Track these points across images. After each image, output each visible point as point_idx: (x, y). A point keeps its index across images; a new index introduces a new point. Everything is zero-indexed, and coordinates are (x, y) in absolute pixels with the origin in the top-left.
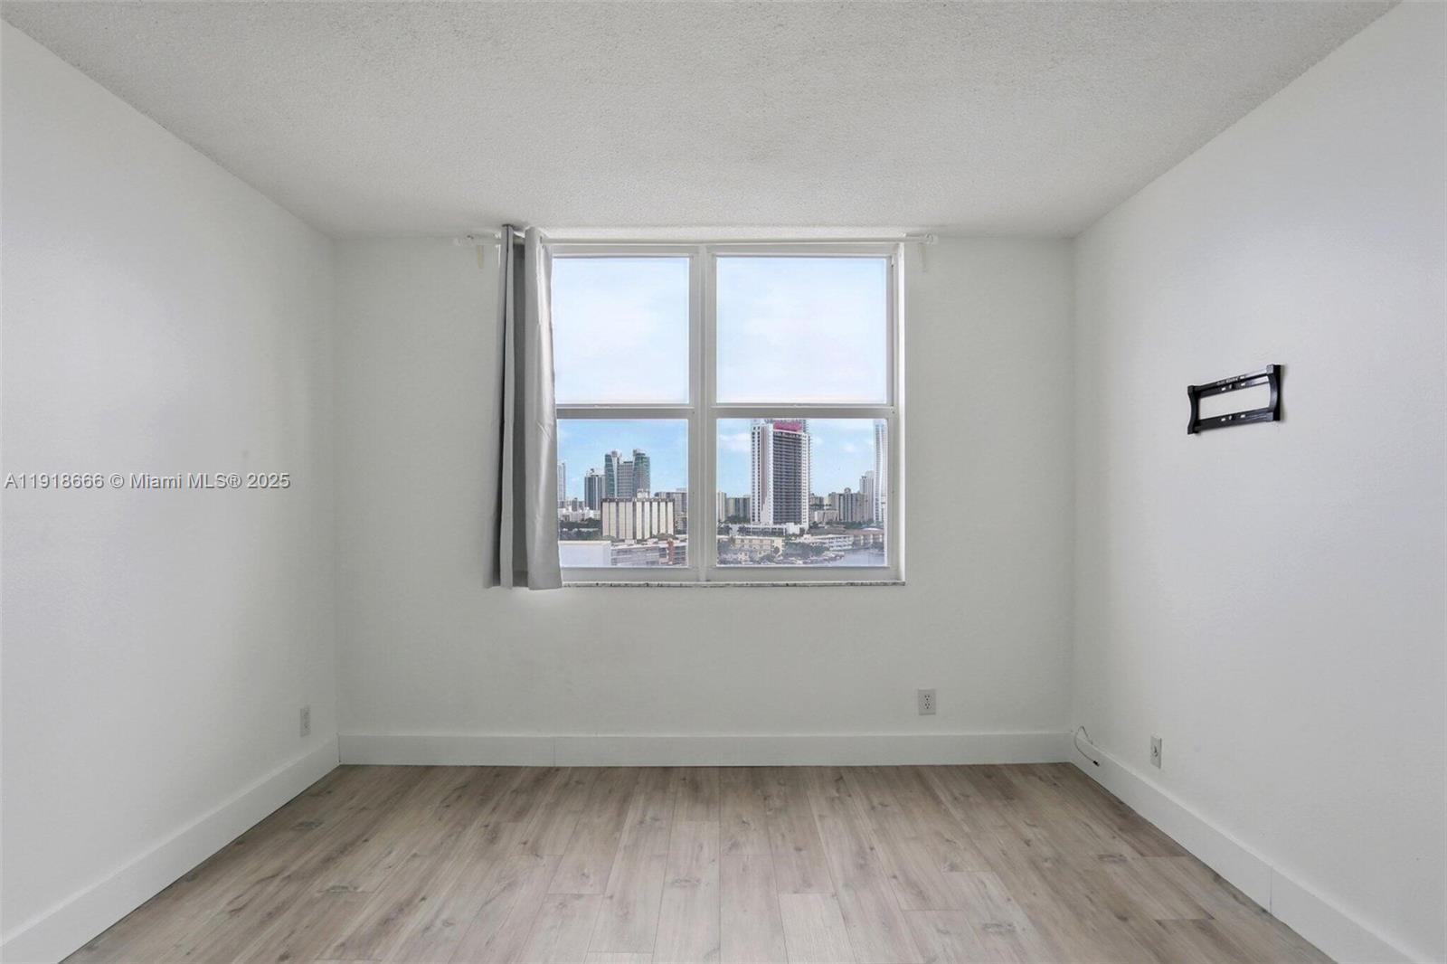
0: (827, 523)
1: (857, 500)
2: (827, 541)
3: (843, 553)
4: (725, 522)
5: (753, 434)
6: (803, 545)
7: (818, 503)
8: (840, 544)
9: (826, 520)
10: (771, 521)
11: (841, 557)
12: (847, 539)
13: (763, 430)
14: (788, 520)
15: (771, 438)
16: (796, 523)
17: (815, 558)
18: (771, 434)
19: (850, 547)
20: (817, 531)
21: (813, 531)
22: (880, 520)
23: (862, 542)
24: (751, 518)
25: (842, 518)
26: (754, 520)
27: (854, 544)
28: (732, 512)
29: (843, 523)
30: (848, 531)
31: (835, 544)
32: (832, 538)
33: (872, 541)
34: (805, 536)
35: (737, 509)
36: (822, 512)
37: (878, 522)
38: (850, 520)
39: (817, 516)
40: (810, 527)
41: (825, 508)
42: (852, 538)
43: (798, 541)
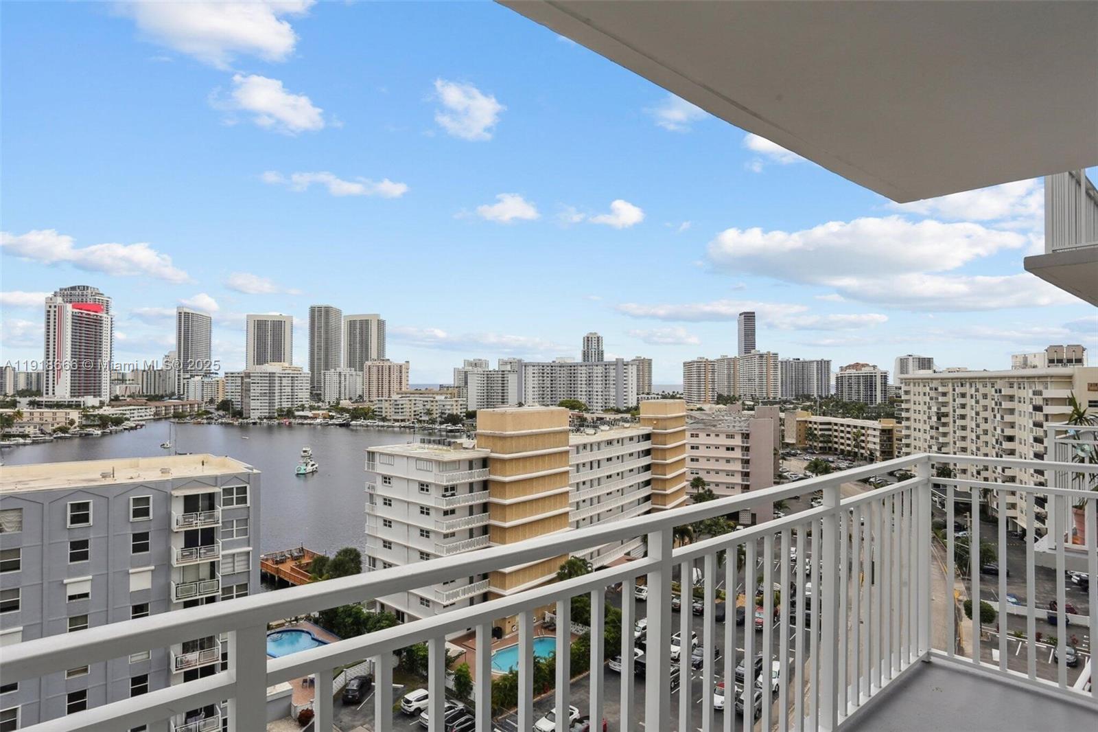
0: (128, 396)
1: (160, 376)
2: (128, 412)
3: (144, 423)
4: (13, 396)
5: (49, 312)
6: (101, 417)
7: (120, 377)
8: (140, 414)
9: (128, 393)
10: (68, 394)
11: (142, 426)
12: (148, 410)
13: (60, 308)
14: (87, 393)
15: (70, 317)
16: (95, 396)
17: (114, 427)
18: (70, 314)
19: (152, 417)
20: (118, 403)
21: (113, 403)
22: (182, 393)
23: (164, 412)
24: (45, 392)
25: (145, 391)
26: (47, 394)
27: (156, 414)
28: (22, 385)
29: (146, 396)
30: (149, 403)
31: (136, 415)
32: (134, 410)
33: (172, 411)
34: (104, 408)
35: (29, 383)
36: (124, 386)
37: (179, 395)
38: (152, 393)
39: (118, 390)
40: (111, 400)
41: (128, 382)
42: (153, 409)
43: (97, 412)
